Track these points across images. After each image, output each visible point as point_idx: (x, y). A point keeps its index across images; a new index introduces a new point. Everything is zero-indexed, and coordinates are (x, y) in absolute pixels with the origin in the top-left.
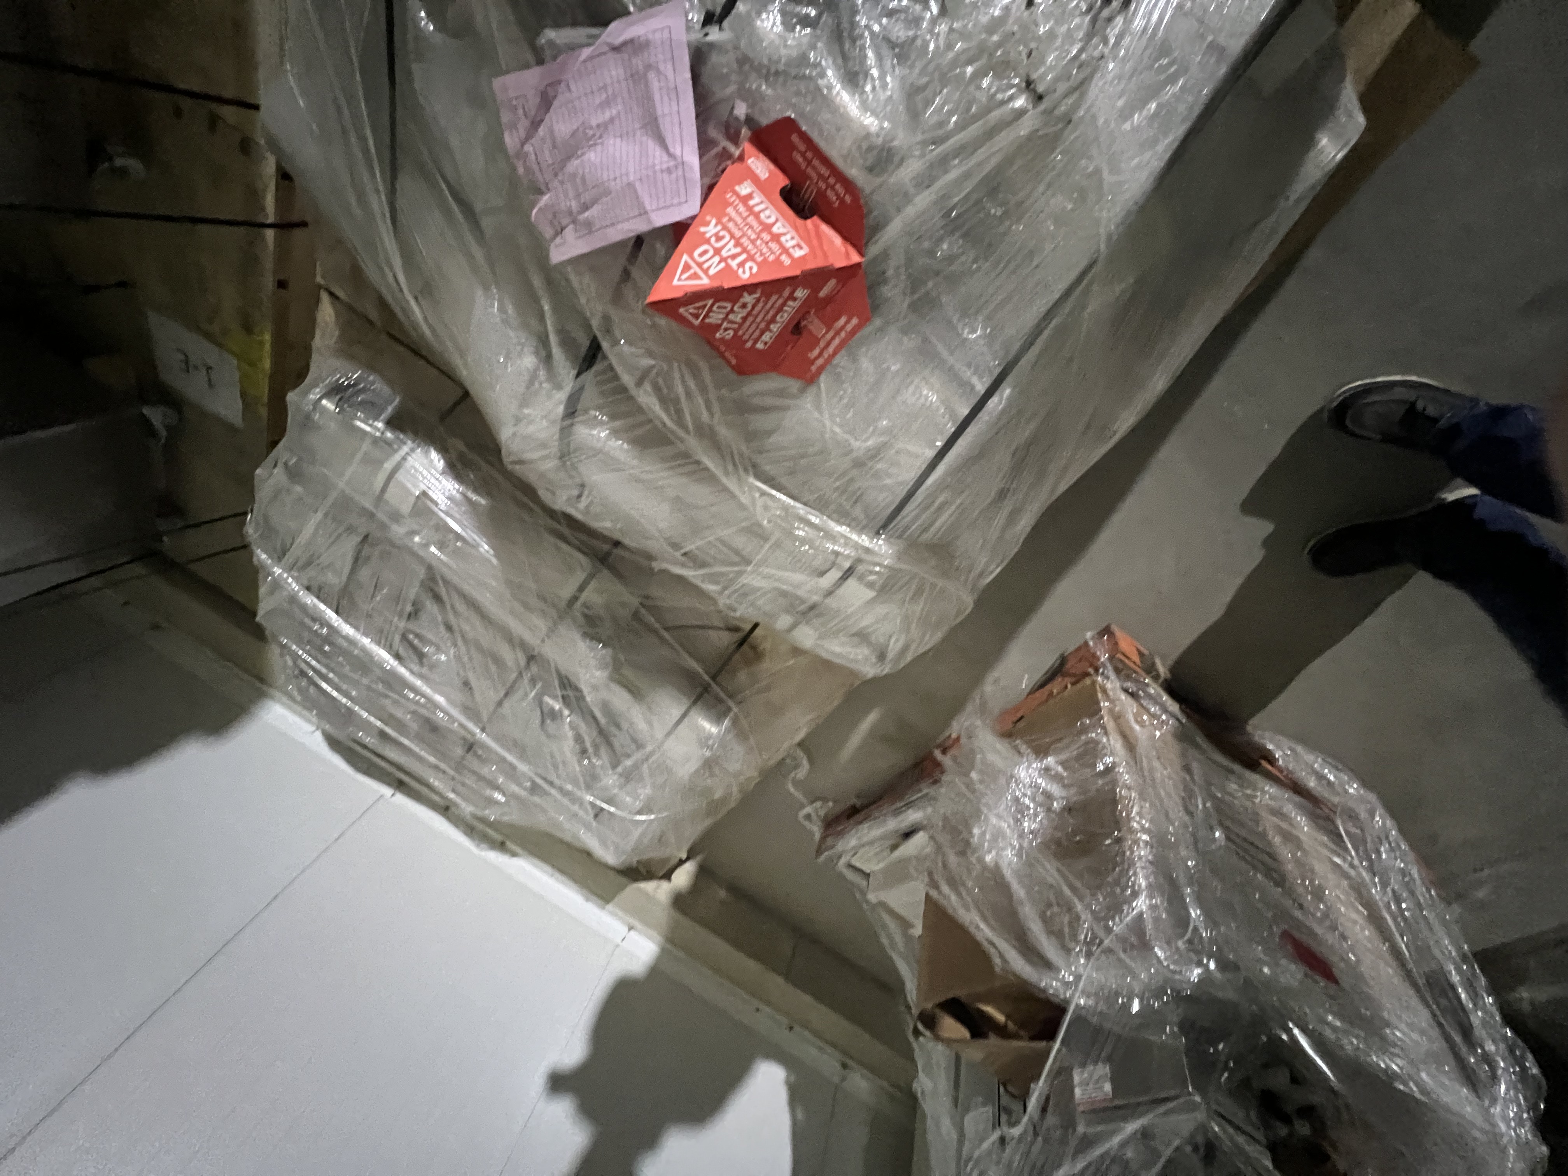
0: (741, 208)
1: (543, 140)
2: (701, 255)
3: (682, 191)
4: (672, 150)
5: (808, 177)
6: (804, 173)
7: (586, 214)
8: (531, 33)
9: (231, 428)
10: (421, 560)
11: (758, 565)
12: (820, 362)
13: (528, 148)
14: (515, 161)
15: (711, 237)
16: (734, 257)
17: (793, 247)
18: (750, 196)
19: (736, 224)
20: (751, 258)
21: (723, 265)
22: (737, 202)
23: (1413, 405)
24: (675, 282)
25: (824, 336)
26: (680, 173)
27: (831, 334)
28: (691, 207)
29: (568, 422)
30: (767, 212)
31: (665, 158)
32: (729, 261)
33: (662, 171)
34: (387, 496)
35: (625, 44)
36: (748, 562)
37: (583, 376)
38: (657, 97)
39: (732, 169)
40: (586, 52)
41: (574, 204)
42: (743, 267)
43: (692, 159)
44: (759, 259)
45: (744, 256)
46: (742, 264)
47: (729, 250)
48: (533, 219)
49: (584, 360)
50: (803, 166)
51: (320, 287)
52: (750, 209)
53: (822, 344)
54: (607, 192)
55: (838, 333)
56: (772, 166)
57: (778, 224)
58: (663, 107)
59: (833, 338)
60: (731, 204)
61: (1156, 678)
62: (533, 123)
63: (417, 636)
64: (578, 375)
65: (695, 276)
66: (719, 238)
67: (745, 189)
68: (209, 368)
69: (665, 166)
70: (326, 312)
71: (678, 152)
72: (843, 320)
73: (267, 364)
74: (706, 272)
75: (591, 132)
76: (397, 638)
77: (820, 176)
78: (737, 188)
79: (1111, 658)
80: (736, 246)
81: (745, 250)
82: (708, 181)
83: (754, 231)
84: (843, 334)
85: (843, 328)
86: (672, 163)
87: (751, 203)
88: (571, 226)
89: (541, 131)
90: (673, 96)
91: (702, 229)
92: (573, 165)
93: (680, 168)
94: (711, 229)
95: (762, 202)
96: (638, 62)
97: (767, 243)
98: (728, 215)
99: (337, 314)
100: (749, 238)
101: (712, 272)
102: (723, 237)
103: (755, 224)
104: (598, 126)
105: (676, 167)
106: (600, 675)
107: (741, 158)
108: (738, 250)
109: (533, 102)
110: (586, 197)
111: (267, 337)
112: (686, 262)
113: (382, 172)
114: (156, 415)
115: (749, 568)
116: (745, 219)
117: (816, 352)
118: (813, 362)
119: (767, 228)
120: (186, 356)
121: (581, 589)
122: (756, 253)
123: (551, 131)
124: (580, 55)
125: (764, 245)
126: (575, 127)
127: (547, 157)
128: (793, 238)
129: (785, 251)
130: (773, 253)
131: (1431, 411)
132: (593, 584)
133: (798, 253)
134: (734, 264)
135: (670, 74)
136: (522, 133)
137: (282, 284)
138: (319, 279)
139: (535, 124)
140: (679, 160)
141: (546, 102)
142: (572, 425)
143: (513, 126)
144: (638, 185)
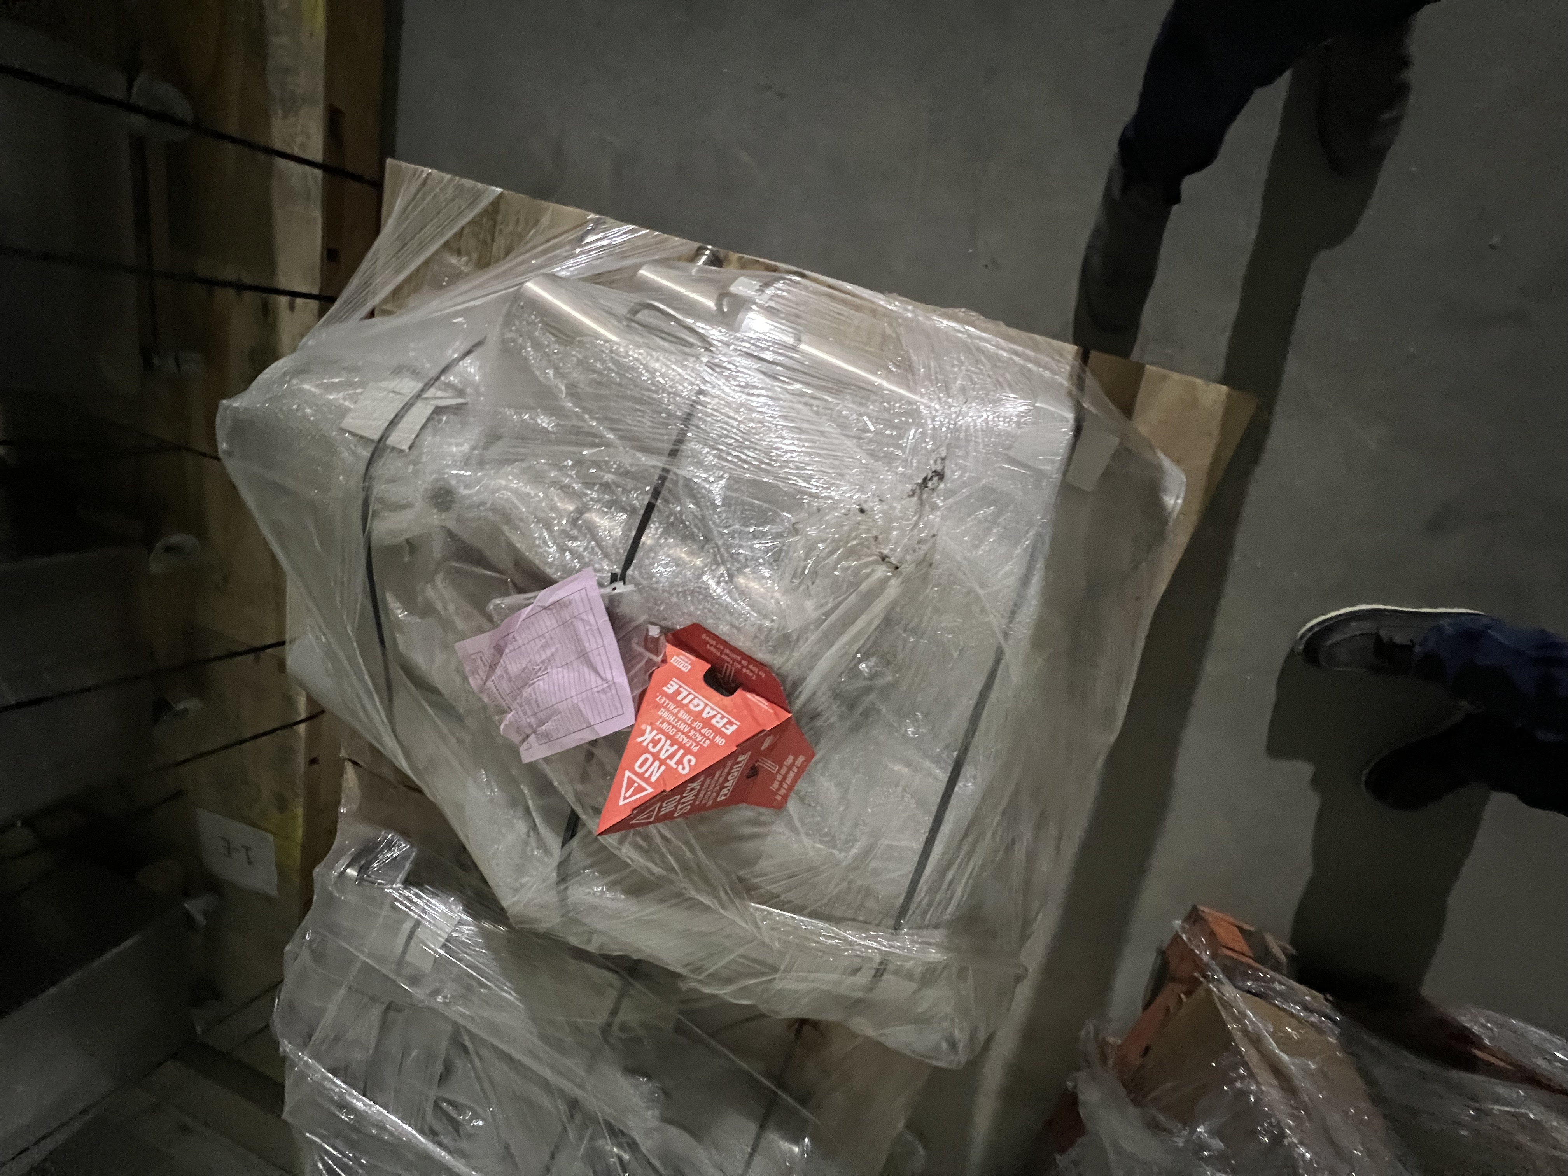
0: (672, 706)
1: (501, 676)
2: (641, 767)
3: (619, 705)
4: (603, 675)
5: (725, 661)
6: (720, 658)
7: (544, 727)
8: (480, 605)
9: (267, 898)
10: (445, 1018)
11: (788, 970)
12: (782, 792)
13: (489, 683)
14: (481, 695)
15: (648, 745)
16: (671, 757)
17: (724, 726)
18: (678, 692)
19: (669, 723)
20: (688, 751)
21: (663, 768)
22: (667, 701)
23: (1378, 637)
24: (622, 802)
25: (778, 772)
26: (614, 692)
27: (783, 771)
28: (627, 719)
29: (562, 887)
30: (696, 702)
31: (600, 681)
32: (668, 761)
33: (598, 692)
34: (408, 958)
35: (554, 604)
36: (775, 969)
37: (567, 846)
38: (584, 638)
39: (658, 675)
40: (527, 611)
41: (533, 720)
42: (682, 764)
43: (622, 679)
44: (695, 749)
45: (682, 751)
46: (680, 762)
47: (667, 750)
48: (502, 733)
49: (567, 830)
50: (719, 654)
51: (344, 760)
52: (679, 705)
53: (779, 778)
54: (557, 712)
55: (790, 768)
56: (692, 657)
57: (708, 709)
58: (590, 644)
59: (788, 773)
60: (662, 706)
61: (1276, 967)
62: (490, 667)
63: (450, 1103)
64: (563, 846)
65: (640, 789)
66: (655, 743)
67: (671, 689)
68: (247, 849)
69: (600, 688)
70: (351, 776)
71: (609, 676)
72: (791, 759)
73: (300, 832)
74: (647, 781)
75: (538, 667)
76: (429, 1110)
77: (734, 660)
78: (665, 688)
79: (1214, 956)
80: (672, 745)
81: (681, 746)
82: (637, 692)
83: (686, 723)
84: (795, 769)
85: (793, 764)
86: (606, 685)
87: (679, 698)
88: (533, 735)
89: (499, 671)
90: (597, 635)
91: (640, 740)
92: (527, 692)
93: (613, 688)
94: (649, 735)
95: (690, 693)
96: (566, 614)
97: (699, 731)
98: (661, 717)
99: (360, 778)
100: (683, 733)
101: (653, 779)
102: (660, 740)
103: (686, 717)
104: (543, 662)
105: (609, 687)
106: (651, 1117)
107: (664, 661)
108: (676, 747)
109: (488, 655)
110: (542, 715)
111: (300, 811)
112: (629, 778)
113: (381, 702)
114: (195, 907)
115: (777, 976)
116: (676, 715)
117: (776, 785)
118: (775, 793)
119: (697, 716)
120: (229, 842)
121: (614, 1012)
122: (692, 745)
123: (506, 671)
124: (519, 617)
125: (697, 734)
126: (524, 665)
127: (506, 687)
128: (722, 718)
129: (718, 732)
130: (707, 738)
131: (1400, 638)
132: (626, 1003)
133: (730, 730)
134: (672, 763)
135: (591, 619)
136: (483, 676)
137: (313, 761)
138: (343, 754)
139: (493, 667)
140: (611, 683)
141: (499, 650)
142: (566, 889)
143: (475, 672)
144: (580, 704)
